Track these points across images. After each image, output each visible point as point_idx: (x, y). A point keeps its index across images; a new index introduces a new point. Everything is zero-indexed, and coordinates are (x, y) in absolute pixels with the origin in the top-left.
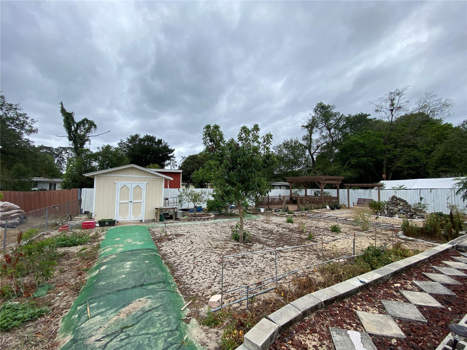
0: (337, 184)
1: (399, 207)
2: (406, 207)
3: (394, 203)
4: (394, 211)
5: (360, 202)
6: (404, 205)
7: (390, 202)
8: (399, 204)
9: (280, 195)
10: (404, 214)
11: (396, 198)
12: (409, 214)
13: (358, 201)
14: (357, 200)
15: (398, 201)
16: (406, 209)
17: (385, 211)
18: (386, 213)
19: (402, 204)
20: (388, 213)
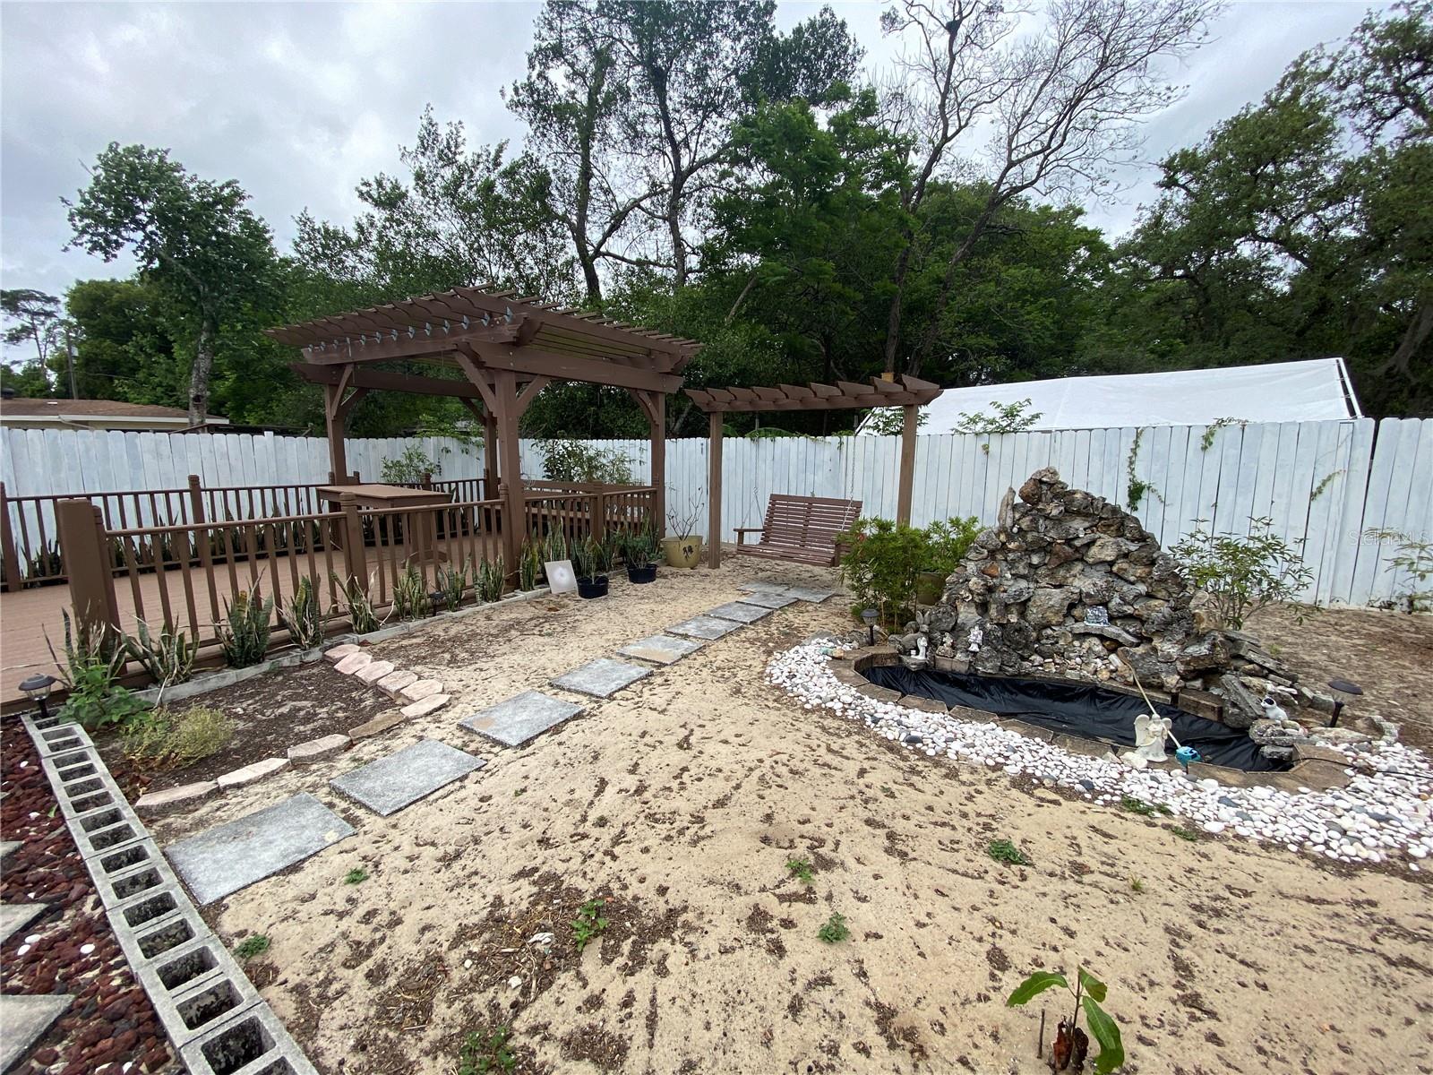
0: (653, 395)
1: (1085, 582)
2: (1141, 580)
3: (1045, 548)
4: (1034, 614)
5: (779, 521)
6: (1122, 564)
7: (1011, 537)
8: (1077, 554)
9: (194, 480)
10: (1113, 645)
11: (1063, 494)
12: (1168, 648)
13: (772, 511)
14: (765, 504)
15: (1078, 526)
16: (1139, 596)
17: (967, 614)
18: (976, 635)
19: (1109, 554)
20: (986, 639)
